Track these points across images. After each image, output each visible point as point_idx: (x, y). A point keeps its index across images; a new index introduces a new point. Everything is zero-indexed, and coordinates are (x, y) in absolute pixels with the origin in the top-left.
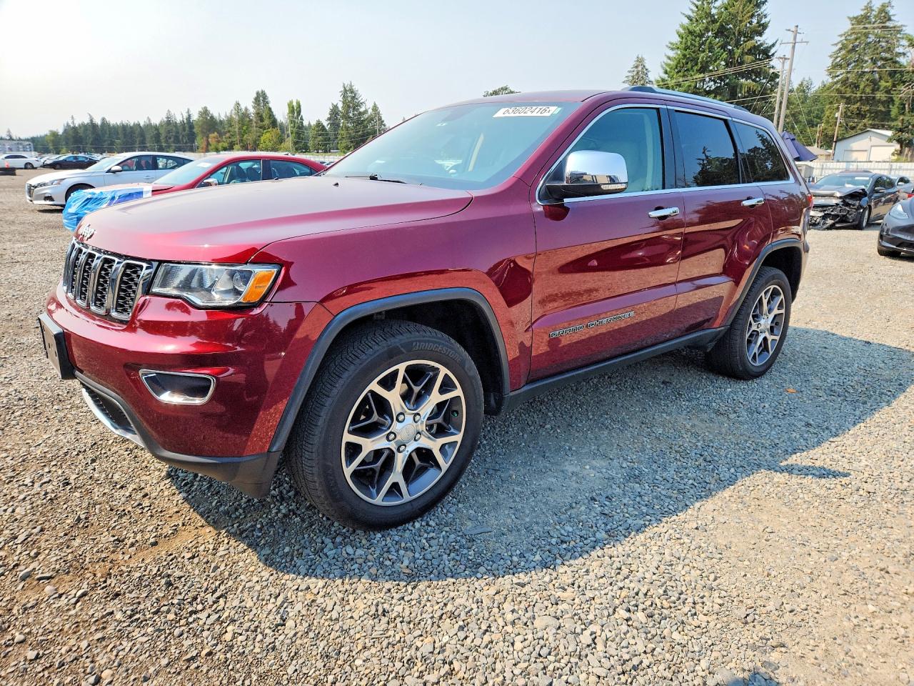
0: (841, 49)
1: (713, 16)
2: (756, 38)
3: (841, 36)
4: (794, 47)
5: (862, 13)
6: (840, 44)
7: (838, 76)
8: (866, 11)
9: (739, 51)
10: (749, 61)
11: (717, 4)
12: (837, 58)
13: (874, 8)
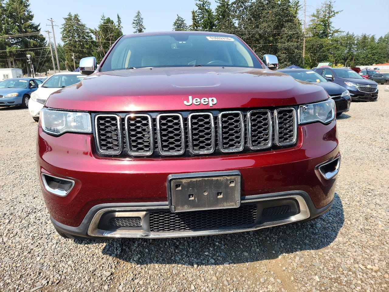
0: (64, 30)
1: (3, 7)
2: (29, 21)
3: (63, 25)
4: (53, 27)
5: (68, 17)
6: (63, 28)
7: (66, 42)
8: (69, 16)
9: (23, 26)
10: (30, 31)
11: (4, 2)
12: (64, 34)
13: (72, 16)
